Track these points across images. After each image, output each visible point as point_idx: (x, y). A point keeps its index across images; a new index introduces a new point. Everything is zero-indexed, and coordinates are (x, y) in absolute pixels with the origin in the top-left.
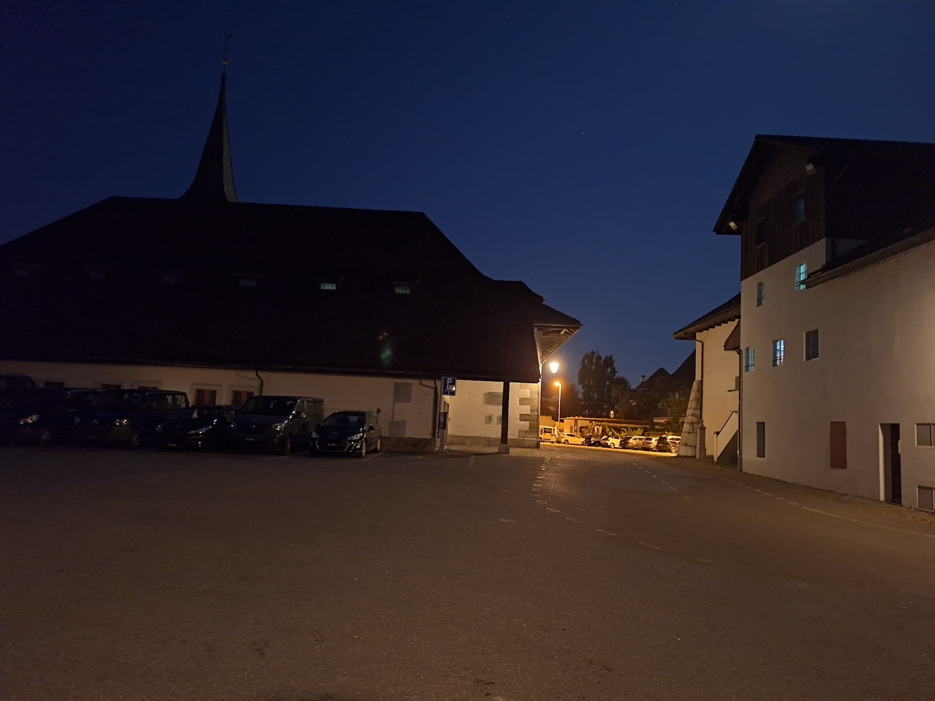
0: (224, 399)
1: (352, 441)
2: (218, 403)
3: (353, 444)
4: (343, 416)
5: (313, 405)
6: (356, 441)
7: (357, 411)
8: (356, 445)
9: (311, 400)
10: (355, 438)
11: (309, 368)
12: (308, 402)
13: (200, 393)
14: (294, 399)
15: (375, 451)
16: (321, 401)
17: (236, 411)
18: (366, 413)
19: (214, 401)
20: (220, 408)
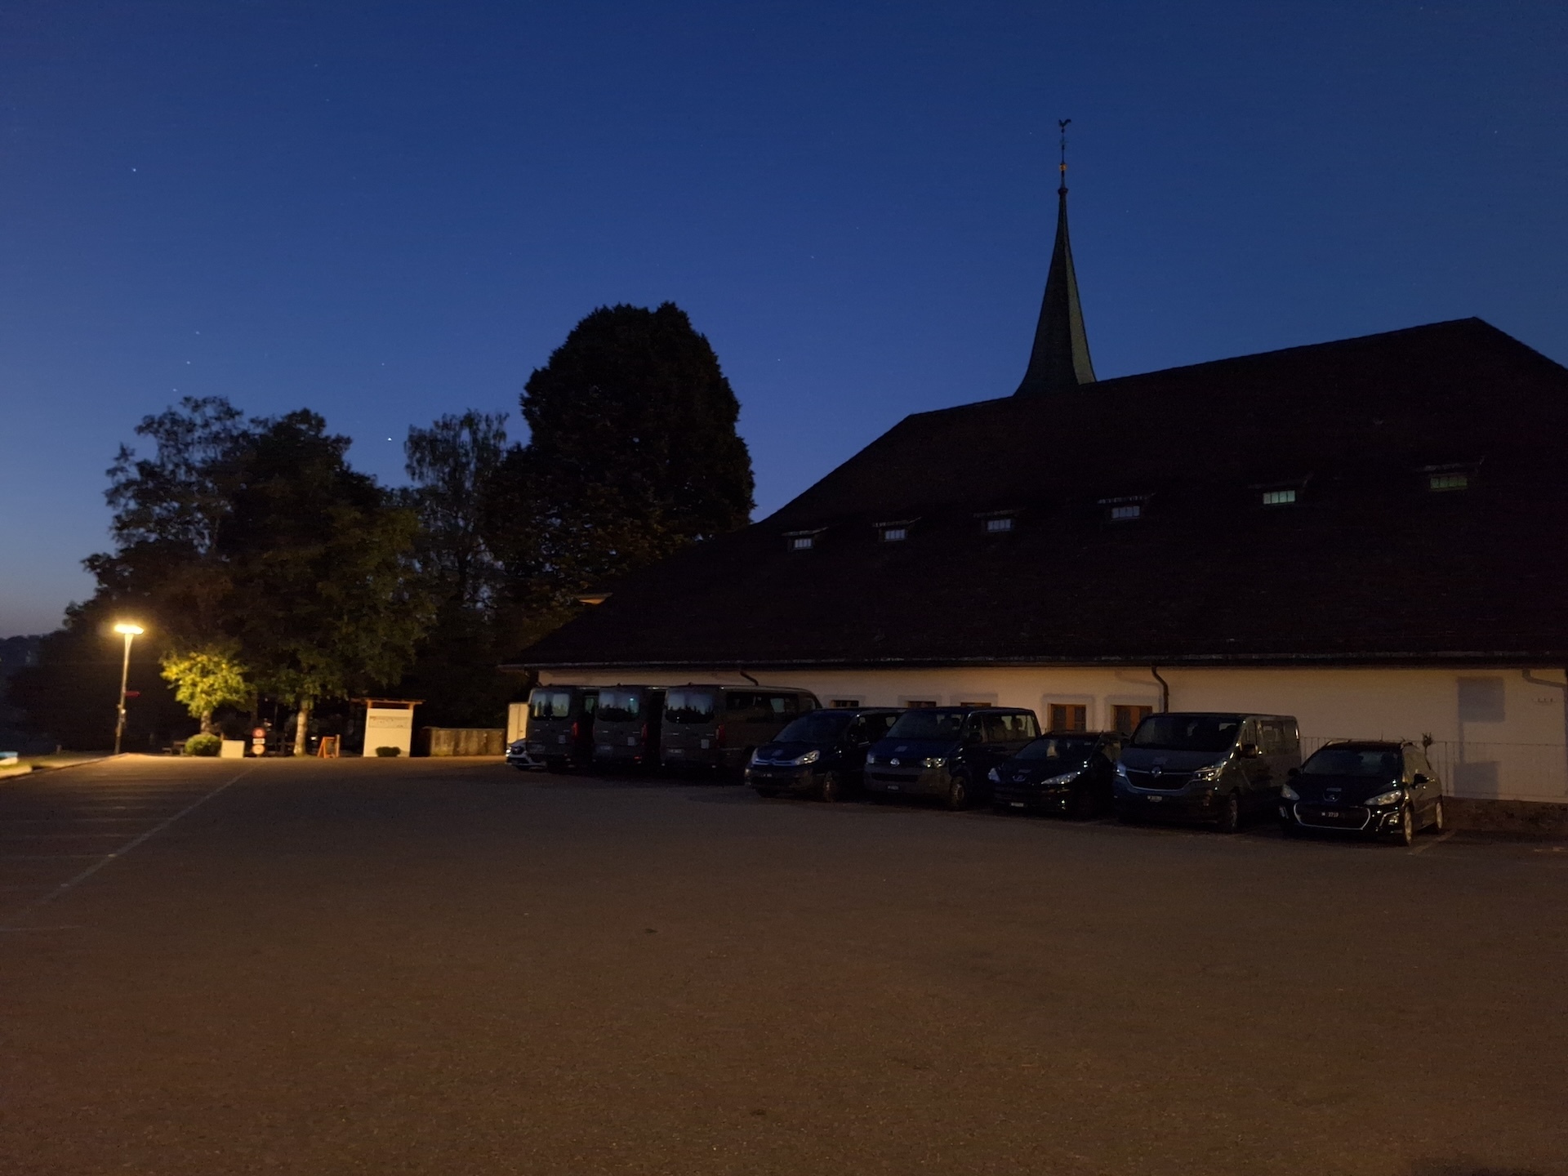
0: (1099, 721)
1: (1377, 807)
2: (1089, 728)
3: (1381, 815)
4: (1346, 752)
5: (1276, 730)
6: (1386, 808)
7: (1376, 742)
8: (1389, 817)
9: (1268, 719)
10: (1383, 800)
11: (1257, 657)
12: (1264, 723)
13: (1057, 711)
14: (1236, 719)
15: (1433, 830)
16: (1292, 722)
17: (1124, 742)
18: (1402, 746)
19: (1084, 725)
20: (1094, 737)
